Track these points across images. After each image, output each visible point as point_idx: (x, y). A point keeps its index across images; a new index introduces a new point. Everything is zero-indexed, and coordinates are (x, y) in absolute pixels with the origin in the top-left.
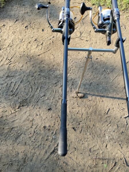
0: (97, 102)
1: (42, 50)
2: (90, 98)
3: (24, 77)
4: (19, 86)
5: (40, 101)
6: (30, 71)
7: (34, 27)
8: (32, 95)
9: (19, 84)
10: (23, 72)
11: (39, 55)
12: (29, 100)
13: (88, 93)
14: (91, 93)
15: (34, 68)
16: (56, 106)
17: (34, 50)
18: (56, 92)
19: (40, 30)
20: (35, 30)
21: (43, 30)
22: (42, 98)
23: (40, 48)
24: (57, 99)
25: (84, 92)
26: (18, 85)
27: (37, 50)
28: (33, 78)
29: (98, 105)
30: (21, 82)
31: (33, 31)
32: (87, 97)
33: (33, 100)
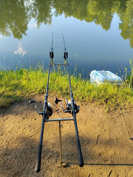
0: (79, 170)
1: (34, 132)
2: (72, 166)
3: (18, 154)
4: (13, 161)
5: (30, 173)
6: (23, 149)
7: (29, 118)
8: (23, 168)
10: (18, 150)
11: (31, 136)
12: (21, 173)
13: (70, 162)
14: (73, 162)
15: (26, 146)
16: (43, 176)
17: (28, 133)
18: (43, 164)
19: (33, 119)
20: (30, 120)
21: (35, 119)
22: (32, 170)
23: (33, 131)
24: (45, 170)
25: (67, 162)
27: (30, 133)
28: (25, 154)
29: (80, 172)
30: (15, 158)
31: (28, 120)
32: (70, 166)
33: (25, 172)
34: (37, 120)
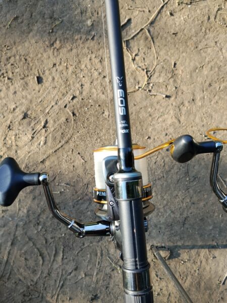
0: (201, 262)
1: (49, 143)
3: (16, 230)
4: (9, 253)
5: (68, 283)
6: (28, 211)
8: (46, 271)
9: (8, 249)
10: (11, 216)
11: (43, 162)
12: (42, 285)
14: (187, 244)
16: (107, 288)
17: (26, 148)
18: (102, 255)
19: (32, 81)
20: (18, 84)
21: (40, 80)
22: (72, 275)
23: (43, 138)
24: (108, 270)
25: (171, 244)
26: (6, 252)
27: (34, 147)
28: (40, 227)
29: (205, 269)
30: (12, 244)
31: (12, 88)
32: (179, 255)
33: (52, 282)
34: (47, 83)
